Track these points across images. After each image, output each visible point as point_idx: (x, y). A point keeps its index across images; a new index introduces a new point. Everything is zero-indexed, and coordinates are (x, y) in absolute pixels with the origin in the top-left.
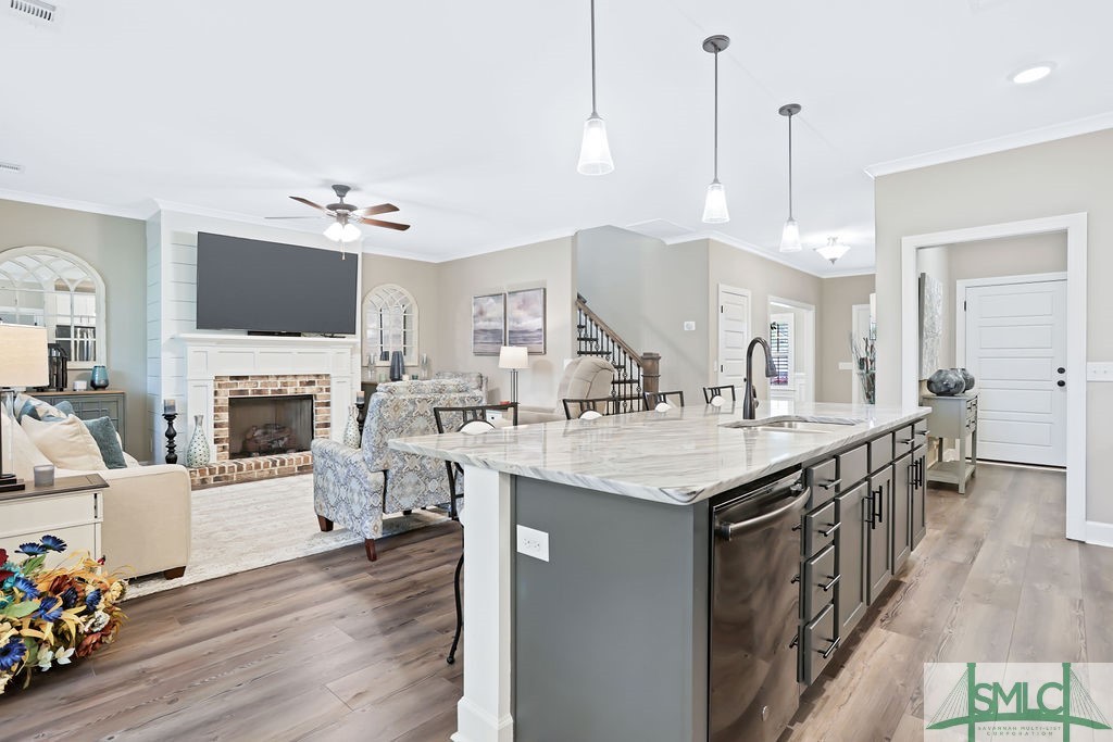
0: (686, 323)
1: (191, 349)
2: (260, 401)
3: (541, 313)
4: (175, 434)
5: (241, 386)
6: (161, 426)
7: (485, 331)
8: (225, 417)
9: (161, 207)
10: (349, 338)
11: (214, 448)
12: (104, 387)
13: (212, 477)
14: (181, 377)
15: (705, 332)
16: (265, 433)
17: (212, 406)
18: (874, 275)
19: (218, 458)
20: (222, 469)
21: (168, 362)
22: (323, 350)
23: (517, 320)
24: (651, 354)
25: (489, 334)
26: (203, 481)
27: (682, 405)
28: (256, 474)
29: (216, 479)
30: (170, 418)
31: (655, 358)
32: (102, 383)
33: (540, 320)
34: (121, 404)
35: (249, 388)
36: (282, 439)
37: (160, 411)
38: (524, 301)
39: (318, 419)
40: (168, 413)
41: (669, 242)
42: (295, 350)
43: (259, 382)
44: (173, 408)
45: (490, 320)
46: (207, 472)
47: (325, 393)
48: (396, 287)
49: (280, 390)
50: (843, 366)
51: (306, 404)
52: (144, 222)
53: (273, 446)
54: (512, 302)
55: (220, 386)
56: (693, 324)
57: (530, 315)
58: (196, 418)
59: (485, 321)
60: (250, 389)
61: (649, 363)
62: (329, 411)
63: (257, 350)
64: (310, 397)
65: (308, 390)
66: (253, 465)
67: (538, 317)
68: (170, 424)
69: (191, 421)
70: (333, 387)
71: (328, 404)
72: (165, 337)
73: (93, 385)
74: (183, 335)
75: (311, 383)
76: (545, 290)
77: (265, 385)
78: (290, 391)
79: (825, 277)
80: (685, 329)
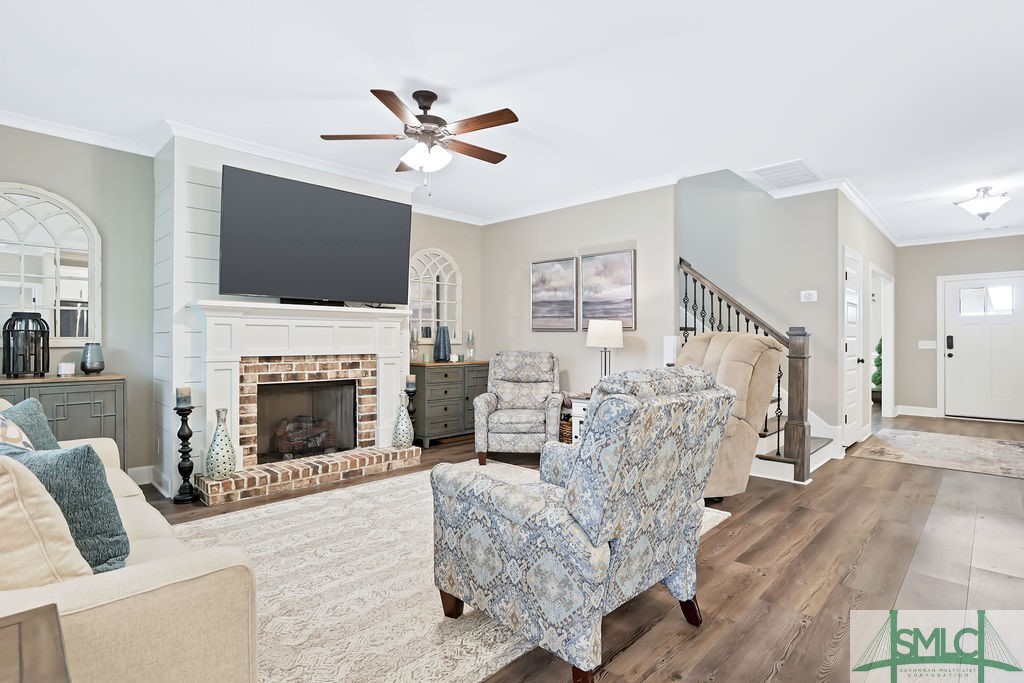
0: (803, 293)
1: (211, 321)
2: (294, 388)
3: (630, 280)
4: (190, 435)
5: (272, 369)
6: (173, 424)
7: (550, 303)
8: (253, 410)
9: (175, 132)
10: (400, 310)
11: (239, 450)
12: (97, 371)
13: (239, 491)
14: (197, 358)
16: (299, 428)
17: (237, 395)
19: (244, 463)
20: (252, 481)
21: (181, 338)
22: (369, 324)
23: (596, 289)
24: (797, 329)
25: (553, 305)
26: (228, 498)
28: (293, 485)
29: (245, 494)
30: (183, 413)
32: (96, 365)
33: (629, 288)
34: (119, 394)
35: (281, 371)
36: (319, 435)
37: (170, 404)
38: (605, 266)
39: (363, 410)
40: (182, 406)
41: (778, 195)
42: (336, 324)
43: (294, 364)
44: (187, 399)
45: (556, 290)
46: (233, 486)
47: (370, 377)
48: (439, 251)
49: (319, 375)
50: (924, 345)
51: (348, 391)
52: (151, 160)
53: (310, 445)
54: (587, 269)
55: (246, 369)
56: (814, 293)
57: (615, 283)
58: (218, 412)
59: (549, 290)
60: (283, 374)
61: (798, 340)
62: (375, 400)
63: (293, 322)
64: (352, 383)
65: (351, 374)
66: (290, 474)
67: (628, 284)
68: (184, 422)
69: (212, 417)
70: (381, 369)
71: (374, 391)
72: (177, 307)
73: (85, 369)
74: (201, 302)
75: (355, 365)
76: (635, 251)
77: (301, 367)
78: (331, 376)
79: (899, 245)
80: (803, 300)
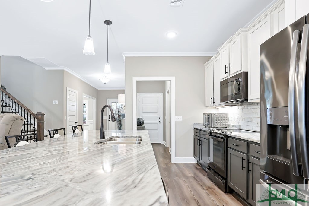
0: (54, 101)
15: (62, 105)
18: (125, 90)
24: (41, 113)
27: (65, 134)
31: (43, 115)
41: (47, 68)
50: (104, 118)
56: (57, 101)
61: (40, 117)
79: (98, 89)
80: (54, 103)
